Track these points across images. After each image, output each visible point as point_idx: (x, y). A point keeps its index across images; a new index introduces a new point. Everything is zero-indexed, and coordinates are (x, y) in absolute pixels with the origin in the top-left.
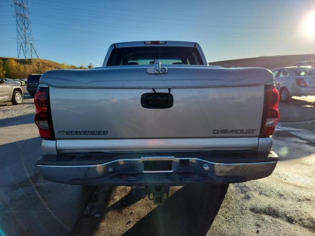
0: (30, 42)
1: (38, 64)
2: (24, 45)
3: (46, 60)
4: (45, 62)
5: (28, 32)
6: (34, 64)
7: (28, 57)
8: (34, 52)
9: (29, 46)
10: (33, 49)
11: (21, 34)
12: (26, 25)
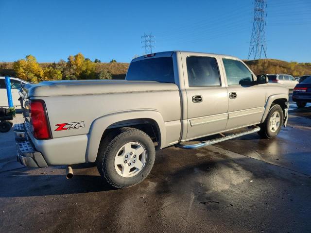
0: (262, 44)
1: (263, 65)
2: (255, 47)
3: (273, 60)
4: (271, 61)
5: (261, 34)
6: (260, 64)
7: (257, 58)
8: (263, 52)
9: (260, 48)
10: (263, 50)
11: (255, 37)
12: (261, 28)
